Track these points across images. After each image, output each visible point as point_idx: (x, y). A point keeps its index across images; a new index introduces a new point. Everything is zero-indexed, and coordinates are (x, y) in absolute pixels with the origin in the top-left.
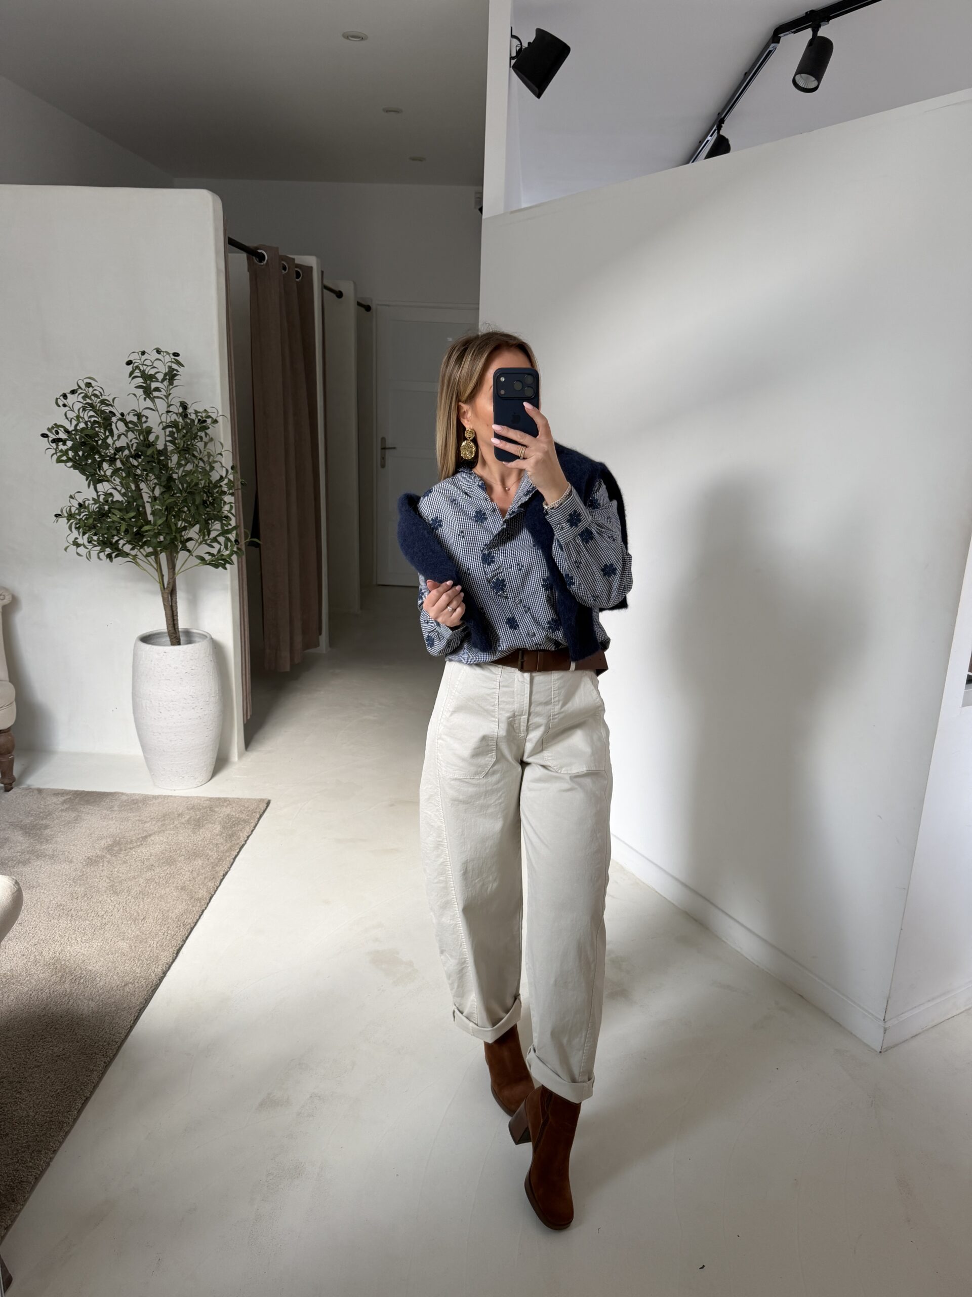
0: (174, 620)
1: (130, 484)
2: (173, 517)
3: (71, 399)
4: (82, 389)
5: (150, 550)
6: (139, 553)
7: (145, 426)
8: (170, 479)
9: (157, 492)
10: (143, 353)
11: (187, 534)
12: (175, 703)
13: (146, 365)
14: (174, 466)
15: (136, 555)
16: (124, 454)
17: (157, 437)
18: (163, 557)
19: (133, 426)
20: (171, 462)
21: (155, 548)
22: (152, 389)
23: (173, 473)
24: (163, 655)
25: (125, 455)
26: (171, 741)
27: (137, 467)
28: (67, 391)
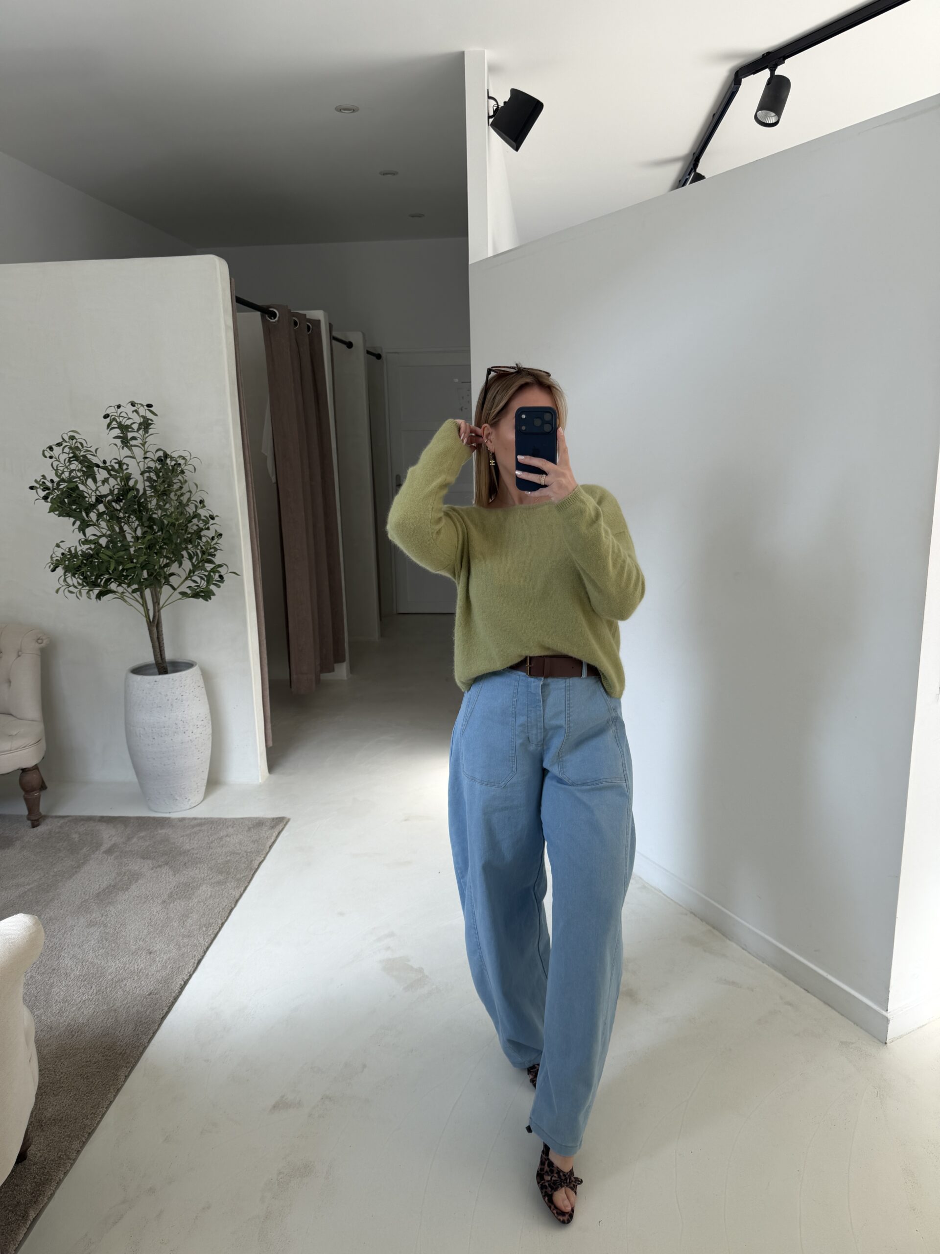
0: (160, 651)
1: (114, 527)
2: (155, 555)
3: (57, 451)
4: (66, 442)
5: (135, 586)
6: (125, 591)
7: (125, 472)
8: (150, 519)
9: (139, 532)
10: (119, 407)
11: (168, 571)
12: (166, 728)
13: (122, 417)
14: (153, 507)
15: (123, 593)
16: (107, 499)
17: (136, 482)
18: (148, 592)
19: (115, 473)
20: (151, 504)
21: (140, 583)
22: (129, 438)
23: (153, 514)
24: (154, 684)
25: (108, 501)
26: (164, 765)
27: (120, 511)
28: (52, 443)
